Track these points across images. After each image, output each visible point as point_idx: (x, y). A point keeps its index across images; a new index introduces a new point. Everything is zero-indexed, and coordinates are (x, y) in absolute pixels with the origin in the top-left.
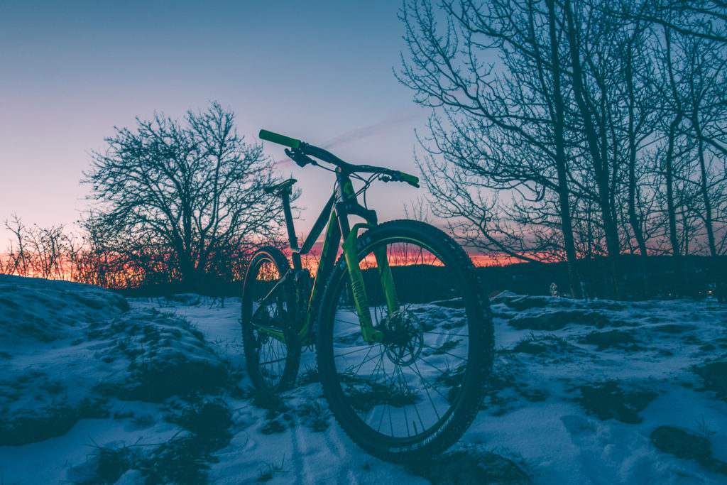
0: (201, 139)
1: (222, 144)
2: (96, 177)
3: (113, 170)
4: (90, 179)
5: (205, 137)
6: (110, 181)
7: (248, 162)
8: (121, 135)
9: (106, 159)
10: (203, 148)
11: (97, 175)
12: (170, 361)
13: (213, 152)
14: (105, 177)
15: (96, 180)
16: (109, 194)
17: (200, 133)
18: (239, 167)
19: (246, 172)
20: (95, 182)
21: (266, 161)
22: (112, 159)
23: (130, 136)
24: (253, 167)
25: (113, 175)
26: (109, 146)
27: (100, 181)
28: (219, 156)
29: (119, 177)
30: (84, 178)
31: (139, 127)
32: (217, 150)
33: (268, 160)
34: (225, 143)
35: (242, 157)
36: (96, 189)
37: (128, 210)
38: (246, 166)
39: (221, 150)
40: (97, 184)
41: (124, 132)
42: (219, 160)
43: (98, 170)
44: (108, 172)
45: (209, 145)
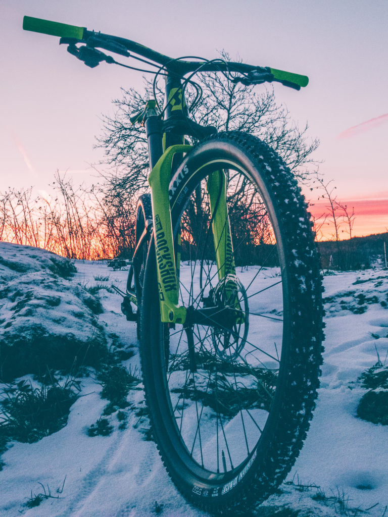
0: (209, 93)
1: (232, 96)
2: (107, 142)
3: (123, 132)
4: (102, 143)
5: (213, 90)
6: (121, 144)
7: (258, 114)
8: (128, 97)
9: (115, 122)
10: (211, 102)
11: (109, 139)
12: (23, 334)
13: (222, 106)
14: (116, 140)
15: (107, 144)
16: (120, 157)
17: (208, 86)
18: (250, 120)
19: (257, 124)
20: (107, 147)
21: (278, 111)
22: (121, 121)
23: (137, 96)
24: (264, 119)
25: (124, 137)
26: (117, 108)
27: (112, 145)
28: (229, 111)
29: (128, 140)
30: (96, 143)
31: (146, 86)
32: (227, 104)
33: (281, 110)
34: (235, 94)
35: (253, 109)
36: (108, 153)
37: (138, 173)
38: (257, 118)
39: (231, 102)
40: (109, 148)
41: (130, 92)
42: (229, 114)
43: (109, 134)
44: (118, 136)
45: (217, 98)
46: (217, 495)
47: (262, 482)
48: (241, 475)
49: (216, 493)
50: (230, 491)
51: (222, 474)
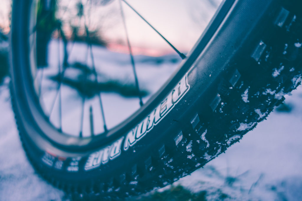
46: (76, 169)
47: (190, 154)
48: (131, 138)
49: (74, 166)
50: (102, 166)
51: (87, 138)
